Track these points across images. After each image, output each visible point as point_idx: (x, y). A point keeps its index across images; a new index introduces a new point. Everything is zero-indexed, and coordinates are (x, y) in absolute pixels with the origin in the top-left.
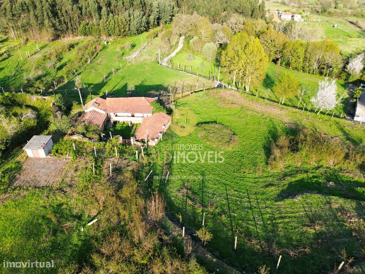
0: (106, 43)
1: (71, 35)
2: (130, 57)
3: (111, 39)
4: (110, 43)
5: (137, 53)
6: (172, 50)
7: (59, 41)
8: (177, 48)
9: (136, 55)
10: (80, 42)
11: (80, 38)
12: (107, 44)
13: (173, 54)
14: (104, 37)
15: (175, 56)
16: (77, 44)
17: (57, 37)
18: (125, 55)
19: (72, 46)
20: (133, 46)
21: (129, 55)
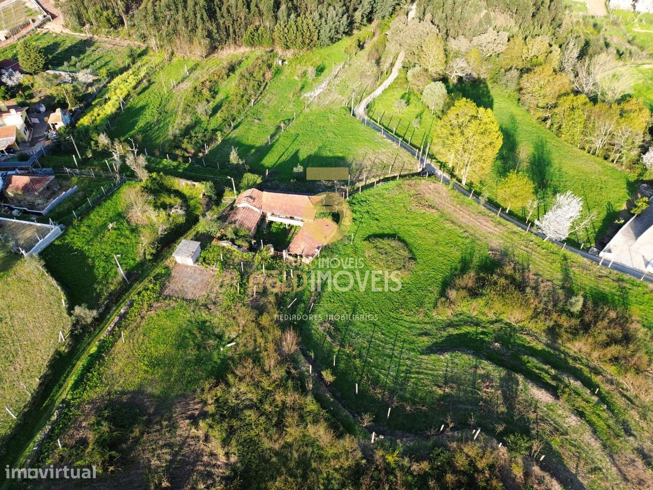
0: (280, 63)
1: (232, 46)
2: (312, 94)
3: (289, 54)
4: (286, 63)
5: (324, 85)
6: (378, 83)
7: (215, 55)
8: (388, 78)
9: (321, 90)
10: (244, 59)
11: (244, 50)
12: (282, 64)
13: (378, 92)
14: (279, 50)
15: (381, 96)
16: (240, 63)
17: (213, 49)
18: (304, 90)
19: (232, 69)
20: (320, 70)
21: (311, 90)
